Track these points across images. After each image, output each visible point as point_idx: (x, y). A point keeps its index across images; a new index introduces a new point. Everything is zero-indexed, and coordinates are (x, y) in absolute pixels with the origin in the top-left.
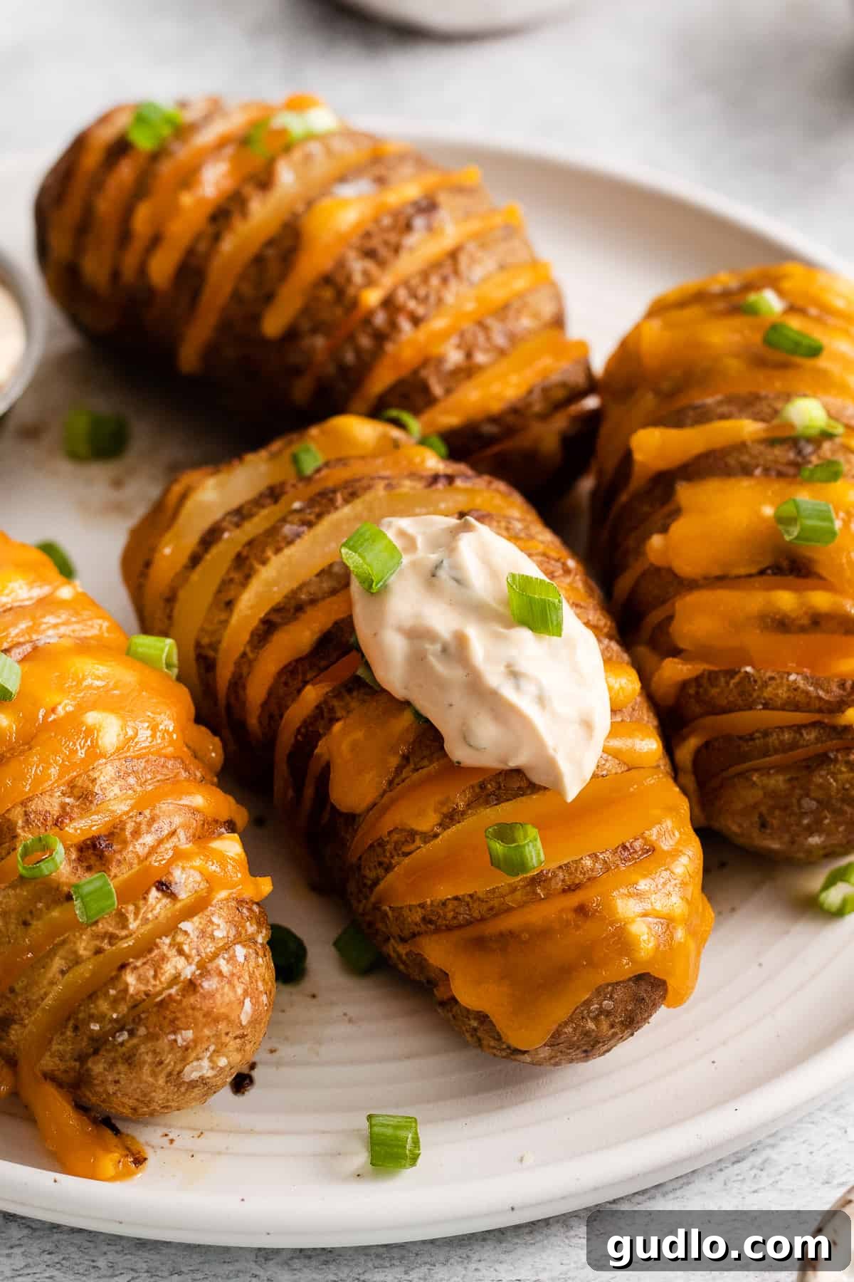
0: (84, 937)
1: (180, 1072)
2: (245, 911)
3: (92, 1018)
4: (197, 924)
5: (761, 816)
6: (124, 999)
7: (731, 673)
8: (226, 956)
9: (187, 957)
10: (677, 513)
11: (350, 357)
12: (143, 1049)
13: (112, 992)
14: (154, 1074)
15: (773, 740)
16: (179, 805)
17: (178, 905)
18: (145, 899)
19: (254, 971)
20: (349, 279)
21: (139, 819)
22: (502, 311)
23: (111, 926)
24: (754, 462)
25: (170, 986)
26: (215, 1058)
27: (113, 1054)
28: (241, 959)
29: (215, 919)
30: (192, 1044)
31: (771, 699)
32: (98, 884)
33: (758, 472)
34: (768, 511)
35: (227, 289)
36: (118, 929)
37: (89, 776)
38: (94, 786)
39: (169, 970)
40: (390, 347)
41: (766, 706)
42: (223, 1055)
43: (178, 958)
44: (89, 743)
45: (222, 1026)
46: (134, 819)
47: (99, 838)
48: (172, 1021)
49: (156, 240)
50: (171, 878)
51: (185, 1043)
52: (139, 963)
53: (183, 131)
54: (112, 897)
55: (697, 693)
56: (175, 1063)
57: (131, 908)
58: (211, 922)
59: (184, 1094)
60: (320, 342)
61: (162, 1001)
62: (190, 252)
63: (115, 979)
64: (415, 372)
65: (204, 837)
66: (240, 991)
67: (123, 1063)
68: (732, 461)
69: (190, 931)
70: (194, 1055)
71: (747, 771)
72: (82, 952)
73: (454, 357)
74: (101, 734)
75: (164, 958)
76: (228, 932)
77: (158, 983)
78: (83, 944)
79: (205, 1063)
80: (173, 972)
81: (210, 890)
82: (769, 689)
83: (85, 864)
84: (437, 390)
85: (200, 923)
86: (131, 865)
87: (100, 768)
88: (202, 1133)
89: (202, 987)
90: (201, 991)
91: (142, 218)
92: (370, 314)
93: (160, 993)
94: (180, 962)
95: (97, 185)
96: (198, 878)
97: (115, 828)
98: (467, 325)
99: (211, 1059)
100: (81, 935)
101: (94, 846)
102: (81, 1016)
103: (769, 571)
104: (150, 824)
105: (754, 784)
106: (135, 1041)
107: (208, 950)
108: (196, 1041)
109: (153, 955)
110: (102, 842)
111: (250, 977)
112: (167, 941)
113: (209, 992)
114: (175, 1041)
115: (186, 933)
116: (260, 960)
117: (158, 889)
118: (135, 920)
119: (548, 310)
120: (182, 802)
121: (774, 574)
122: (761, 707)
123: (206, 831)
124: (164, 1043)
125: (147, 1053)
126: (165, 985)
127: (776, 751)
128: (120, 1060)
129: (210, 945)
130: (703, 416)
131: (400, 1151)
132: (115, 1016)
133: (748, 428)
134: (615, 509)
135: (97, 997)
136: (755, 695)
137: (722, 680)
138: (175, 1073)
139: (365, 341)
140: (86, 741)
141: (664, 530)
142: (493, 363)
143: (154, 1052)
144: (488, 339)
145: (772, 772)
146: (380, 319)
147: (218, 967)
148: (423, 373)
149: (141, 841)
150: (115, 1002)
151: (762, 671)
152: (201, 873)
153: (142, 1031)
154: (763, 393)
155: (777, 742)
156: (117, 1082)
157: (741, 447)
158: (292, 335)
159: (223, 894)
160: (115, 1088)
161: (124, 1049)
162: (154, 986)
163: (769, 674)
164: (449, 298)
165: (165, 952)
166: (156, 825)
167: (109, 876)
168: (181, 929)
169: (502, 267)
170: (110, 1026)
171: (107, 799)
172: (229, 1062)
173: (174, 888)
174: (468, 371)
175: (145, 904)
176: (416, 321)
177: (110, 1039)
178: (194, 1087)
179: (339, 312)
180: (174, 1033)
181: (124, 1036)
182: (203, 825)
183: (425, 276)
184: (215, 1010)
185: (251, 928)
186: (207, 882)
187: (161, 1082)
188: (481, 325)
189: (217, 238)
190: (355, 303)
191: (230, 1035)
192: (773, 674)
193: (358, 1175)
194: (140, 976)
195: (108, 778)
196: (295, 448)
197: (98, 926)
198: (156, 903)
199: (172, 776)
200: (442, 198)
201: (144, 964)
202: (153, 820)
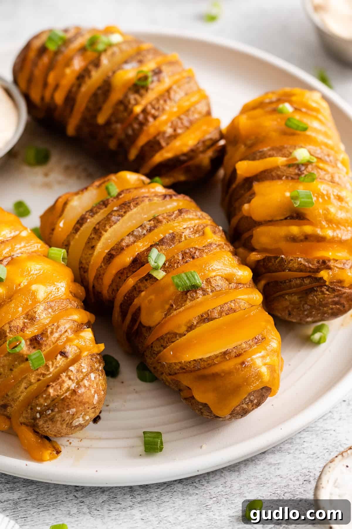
0: (33, 375)
1: (71, 423)
2: (94, 359)
3: (37, 405)
4: (76, 367)
5: (289, 311)
6: (49, 398)
7: (276, 258)
8: (87, 378)
9: (72, 380)
10: (254, 194)
11: (130, 132)
12: (57, 416)
13: (44, 396)
14: (62, 424)
15: (293, 283)
16: (68, 320)
17: (69, 360)
18: (56, 359)
19: (98, 383)
20: (129, 102)
21: (53, 327)
22: (187, 112)
23: (43, 370)
24: (282, 174)
25: (66, 392)
26: (84, 417)
27: (46, 418)
28: (93, 379)
29: (83, 365)
30: (75, 413)
31: (291, 268)
32: (37, 355)
33: (284, 178)
34: (288, 194)
35: (84, 105)
36: (46, 371)
37: (33, 311)
38: (36, 314)
39: (65, 386)
40: (145, 128)
41: (290, 270)
42: (87, 415)
43: (69, 381)
44: (33, 297)
45: (86, 406)
46: (51, 327)
47: (38, 336)
48: (68, 406)
49: (57, 87)
50: (65, 350)
51: (72, 413)
52: (54, 385)
53: (66, 42)
54: (43, 359)
55: (264, 265)
56: (69, 420)
57: (51, 363)
58: (81, 366)
59: (74, 430)
60: (119, 126)
61: (64, 398)
62: (70, 91)
63: (46, 391)
64: (155, 137)
65: (78, 330)
66: (93, 392)
67: (50, 421)
68: (274, 174)
69: (73, 370)
70: (76, 417)
71: (283, 295)
72: (33, 381)
73: (169, 131)
74: (38, 294)
75: (63, 382)
76: (88, 369)
77: (62, 391)
78: (33, 378)
79: (81, 419)
80: (67, 386)
81: (81, 352)
82: (291, 264)
83: (33, 346)
84: (163, 144)
85: (77, 367)
86: (50, 346)
87: (38, 307)
88: (82, 440)
89: (78, 392)
90: (78, 394)
91: (51, 79)
92: (138, 115)
93: (63, 395)
94: (69, 382)
95: (35, 64)
96: (76, 348)
97: (44, 331)
98: (174, 118)
99: (83, 417)
100: (32, 374)
101: (36, 339)
102: (33, 404)
103: (288, 218)
104: (57, 329)
105: (286, 299)
106: (54, 413)
107: (80, 377)
108: (77, 412)
109: (59, 381)
110: (39, 337)
111: (97, 385)
112: (64, 374)
113: (81, 394)
114: (69, 412)
115: (72, 371)
116: (100, 377)
117: (61, 355)
118: (52, 367)
119: (204, 110)
120: (69, 319)
121: (291, 219)
122: (288, 271)
123: (78, 329)
124: (64, 414)
125: (59, 417)
126: (64, 392)
127: (294, 287)
128: (49, 420)
129: (81, 375)
130: (263, 156)
131: (156, 447)
132: (46, 404)
133: (280, 160)
134: (231, 190)
135: (39, 398)
136: (285, 266)
137: (273, 260)
138: (70, 423)
139: (136, 126)
140: (32, 297)
141: (249, 202)
142: (184, 133)
143: (61, 417)
144: (182, 123)
145: (293, 295)
146: (141, 117)
147: (84, 384)
148: (158, 138)
149: (54, 336)
150: (46, 399)
151: (288, 257)
152: (77, 347)
153: (56, 410)
154: (286, 146)
155: (295, 284)
156: (48, 427)
157: (277, 168)
158: (108, 123)
159: (85, 353)
160: (47, 429)
161: (50, 416)
162: (60, 392)
163: (291, 258)
164: (167, 108)
165: (64, 379)
166: (59, 329)
167: (42, 351)
168: (70, 370)
169: (187, 94)
170: (44, 408)
171: (41, 319)
172: (90, 417)
173: (66, 354)
174: (175, 136)
175: (56, 361)
176: (155, 117)
177: (45, 413)
178: (77, 427)
179: (126, 114)
180: (68, 410)
181: (50, 412)
182: (78, 326)
183: (158, 100)
184: (83, 400)
185: (97, 366)
186: (79, 349)
187: (64, 426)
188: (179, 118)
189: (79, 86)
190: (131, 111)
191: (90, 408)
192: (292, 258)
193: (140, 455)
194: (55, 389)
195: (40, 311)
196: (107, 184)
197: (38, 371)
198: (60, 360)
199: (65, 307)
200: (164, 68)
201: (56, 384)
202: (58, 327)
